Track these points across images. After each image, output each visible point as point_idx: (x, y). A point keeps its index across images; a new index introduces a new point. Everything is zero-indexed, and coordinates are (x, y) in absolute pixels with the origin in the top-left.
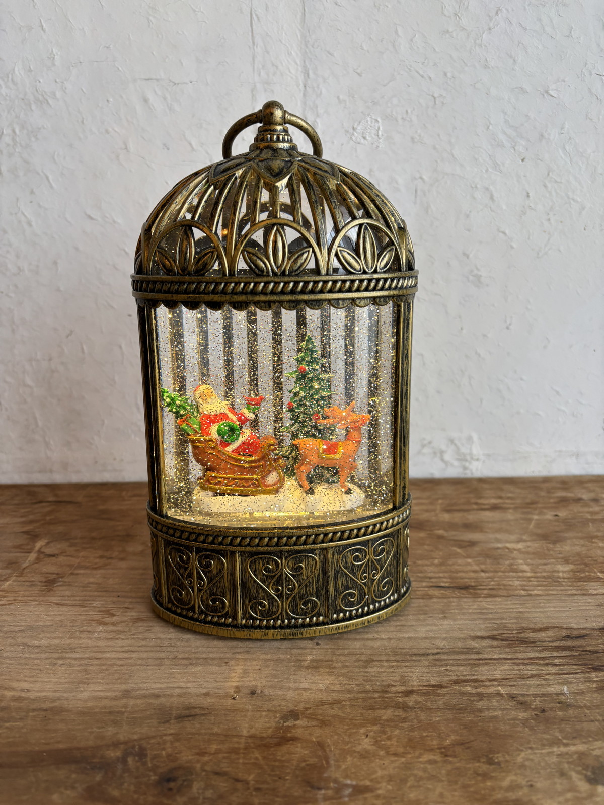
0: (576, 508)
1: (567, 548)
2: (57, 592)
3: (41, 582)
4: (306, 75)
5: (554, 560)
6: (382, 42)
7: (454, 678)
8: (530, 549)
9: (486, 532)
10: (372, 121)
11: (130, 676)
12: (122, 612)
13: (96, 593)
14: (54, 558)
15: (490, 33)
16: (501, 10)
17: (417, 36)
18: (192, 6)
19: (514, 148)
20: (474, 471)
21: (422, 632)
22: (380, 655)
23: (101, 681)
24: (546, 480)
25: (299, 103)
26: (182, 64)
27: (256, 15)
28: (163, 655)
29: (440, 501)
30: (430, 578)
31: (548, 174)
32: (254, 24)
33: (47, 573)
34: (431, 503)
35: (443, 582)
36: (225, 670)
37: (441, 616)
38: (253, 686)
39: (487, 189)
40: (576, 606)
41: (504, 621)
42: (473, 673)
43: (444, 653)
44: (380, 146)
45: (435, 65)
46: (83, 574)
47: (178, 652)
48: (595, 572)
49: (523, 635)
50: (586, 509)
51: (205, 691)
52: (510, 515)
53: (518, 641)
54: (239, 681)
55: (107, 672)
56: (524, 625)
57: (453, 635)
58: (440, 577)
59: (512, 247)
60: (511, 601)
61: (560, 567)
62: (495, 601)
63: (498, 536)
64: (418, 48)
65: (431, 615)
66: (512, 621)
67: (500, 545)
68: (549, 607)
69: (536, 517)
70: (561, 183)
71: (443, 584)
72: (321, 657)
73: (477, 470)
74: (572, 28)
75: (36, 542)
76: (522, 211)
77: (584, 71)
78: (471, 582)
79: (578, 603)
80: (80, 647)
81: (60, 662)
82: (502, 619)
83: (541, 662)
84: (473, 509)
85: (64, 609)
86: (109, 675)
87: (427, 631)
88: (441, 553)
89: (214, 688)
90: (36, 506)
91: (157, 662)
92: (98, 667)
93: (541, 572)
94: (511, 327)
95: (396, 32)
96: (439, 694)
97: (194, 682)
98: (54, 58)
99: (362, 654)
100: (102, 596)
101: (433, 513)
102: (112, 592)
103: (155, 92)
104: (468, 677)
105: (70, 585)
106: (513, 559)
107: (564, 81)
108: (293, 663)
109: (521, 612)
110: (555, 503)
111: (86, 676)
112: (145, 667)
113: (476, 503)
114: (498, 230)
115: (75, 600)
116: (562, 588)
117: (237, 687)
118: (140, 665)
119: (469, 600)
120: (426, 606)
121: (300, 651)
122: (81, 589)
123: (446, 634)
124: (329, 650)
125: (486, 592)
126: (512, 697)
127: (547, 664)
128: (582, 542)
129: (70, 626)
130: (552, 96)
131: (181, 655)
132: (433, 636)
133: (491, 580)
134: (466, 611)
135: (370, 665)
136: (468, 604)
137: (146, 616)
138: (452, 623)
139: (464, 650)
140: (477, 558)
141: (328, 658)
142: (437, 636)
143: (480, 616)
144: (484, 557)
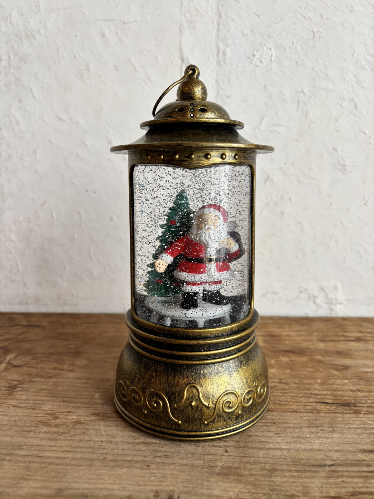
2: (16, 396)
3: (5, 387)
4: (219, 16)
7: (351, 490)
9: (355, 359)
10: (267, 50)
11: (65, 475)
12: (65, 415)
13: (46, 398)
14: (18, 368)
20: (338, 312)
21: (316, 443)
22: (282, 465)
23: (40, 478)
25: (214, 37)
26: (130, 9)
28: (94, 456)
29: (315, 334)
30: (316, 395)
33: (11, 380)
34: (309, 335)
35: (328, 399)
36: (147, 473)
37: (330, 429)
38: (171, 491)
39: (352, 100)
42: (367, 485)
43: (338, 465)
44: (273, 68)
45: (314, 9)
46: (39, 382)
51: (127, 494)
52: (372, 346)
54: (158, 485)
55: (46, 470)
57: (343, 447)
58: (324, 395)
59: (370, 144)
63: (366, 362)
65: (322, 428)
67: (368, 370)
71: (328, 401)
72: (231, 465)
73: (340, 311)
75: (7, 355)
78: (351, 400)
80: (26, 446)
81: (8, 458)
84: (342, 340)
85: (19, 410)
86: (47, 472)
88: (322, 374)
89: (137, 491)
90: (12, 328)
91: (88, 463)
92: (39, 465)
94: (368, 204)
97: (119, 484)
98: (39, 6)
99: (266, 463)
100: (51, 401)
101: (311, 343)
102: (59, 397)
103: (110, 29)
105: (27, 390)
108: (206, 469)
111: (28, 473)
112: (78, 468)
113: (343, 336)
114: (360, 131)
115: (29, 404)
117: (157, 492)
118: (74, 465)
119: (352, 416)
120: (316, 420)
121: (212, 457)
122: (35, 394)
123: (337, 446)
124: (237, 458)
125: (365, 409)
129: (22, 426)
131: (109, 457)
132: (326, 448)
133: (367, 398)
134: (351, 426)
135: (274, 474)
136: (352, 419)
137: (84, 420)
138: (341, 436)
139: (356, 462)
140: (351, 379)
141: (236, 465)
142: (330, 448)
143: (363, 430)
144: (357, 379)
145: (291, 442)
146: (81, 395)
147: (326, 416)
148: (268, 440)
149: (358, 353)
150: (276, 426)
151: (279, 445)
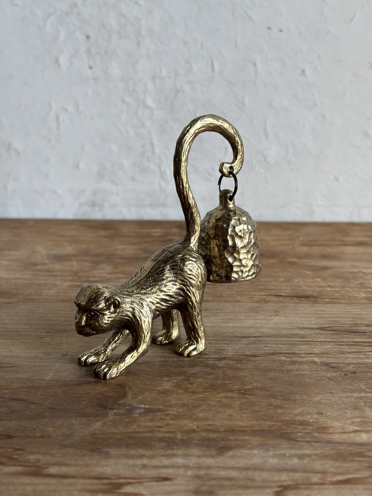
49: (354, 328)
53: (348, 331)
56: (358, 322)
60: (352, 307)
66: (347, 319)
82: (338, 318)
83: (366, 344)
96: (251, 360)
104: (285, 351)
109: (359, 314)
126: (326, 364)
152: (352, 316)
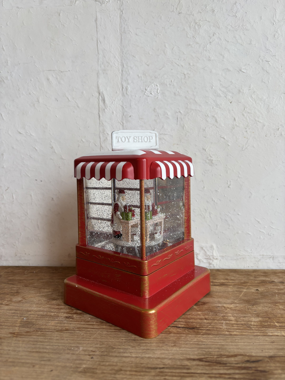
0: (270, 286)
1: (260, 308)
4: (123, 66)
5: (250, 315)
6: (158, 50)
8: (237, 308)
9: (214, 297)
10: (154, 86)
15: (210, 44)
16: (216, 34)
17: (175, 47)
18: (70, 38)
19: (226, 98)
20: (215, 266)
21: (158, 353)
22: (127, 367)
24: (255, 271)
25: (120, 79)
26: (65, 64)
27: (100, 41)
31: (244, 109)
32: (98, 45)
35: (181, 324)
36: (31, 370)
37: (173, 345)
39: (214, 117)
40: (257, 342)
41: (210, 350)
43: (167, 368)
44: (159, 97)
45: (184, 60)
47: (9, 358)
48: (274, 323)
49: (220, 359)
50: (275, 287)
52: (230, 289)
53: (215, 362)
56: (222, 353)
57: (177, 357)
58: (179, 321)
59: (228, 145)
60: (218, 338)
61: (253, 319)
62: (209, 337)
63: (220, 300)
64: (176, 53)
65: (167, 344)
66: (215, 350)
67: (220, 305)
68: (241, 342)
69: (245, 290)
70: (251, 113)
71: (180, 326)
72: (91, 366)
73: (217, 264)
74: (251, 40)
76: (233, 127)
77: (259, 59)
78: (197, 325)
79: (259, 340)
82: (210, 348)
83: (227, 376)
87: (161, 354)
93: (241, 321)
94: (230, 186)
95: (165, 46)
98: (8, 62)
99: (116, 366)
103: (53, 75)
106: (226, 313)
107: (249, 65)
108: (72, 369)
109: (222, 345)
110: (258, 283)
113: (213, 282)
114: (221, 137)
116: (252, 331)
119: (193, 336)
120: (165, 338)
121: (80, 361)
123: (172, 356)
124: (98, 362)
125: (204, 331)
127: (230, 378)
128: (270, 305)
130: (243, 72)
132: (164, 357)
133: (209, 324)
134: (189, 343)
135: (118, 373)
136: (192, 338)
137: (3, 336)
138: (178, 349)
139: (180, 367)
140: (204, 311)
141: (95, 367)
142: (166, 357)
143: (196, 346)
144: (209, 311)
145: (140, 353)
146: (7, 321)
147: (174, 336)
148: (124, 351)
149: (217, 294)
150: (135, 342)
151: (131, 355)
152: (218, 346)
